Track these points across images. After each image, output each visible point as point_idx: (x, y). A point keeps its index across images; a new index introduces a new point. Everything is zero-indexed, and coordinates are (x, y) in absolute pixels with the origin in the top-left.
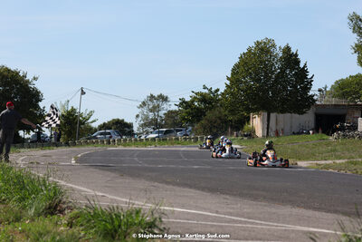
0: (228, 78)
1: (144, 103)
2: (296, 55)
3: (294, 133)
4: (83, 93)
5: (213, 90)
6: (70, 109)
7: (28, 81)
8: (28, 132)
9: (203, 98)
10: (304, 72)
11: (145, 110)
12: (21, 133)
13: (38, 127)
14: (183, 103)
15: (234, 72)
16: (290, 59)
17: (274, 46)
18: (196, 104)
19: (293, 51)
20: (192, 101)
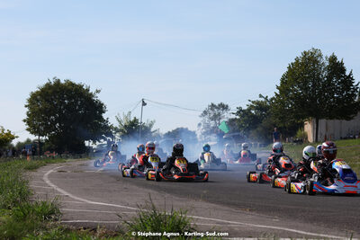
0: (278, 88)
1: (205, 112)
2: (342, 64)
3: (341, 138)
4: (144, 104)
5: (269, 98)
6: (132, 119)
7: (91, 94)
8: (94, 142)
9: (260, 106)
10: (349, 79)
11: (206, 118)
12: (87, 143)
13: (103, 138)
14: (240, 111)
15: (283, 81)
16: (337, 67)
17: (320, 55)
18: (253, 112)
19: (339, 60)
20: (249, 110)
